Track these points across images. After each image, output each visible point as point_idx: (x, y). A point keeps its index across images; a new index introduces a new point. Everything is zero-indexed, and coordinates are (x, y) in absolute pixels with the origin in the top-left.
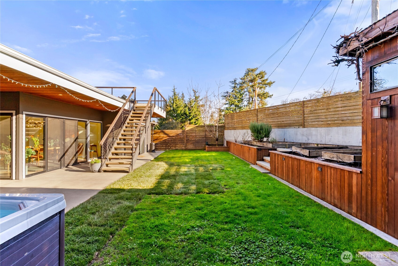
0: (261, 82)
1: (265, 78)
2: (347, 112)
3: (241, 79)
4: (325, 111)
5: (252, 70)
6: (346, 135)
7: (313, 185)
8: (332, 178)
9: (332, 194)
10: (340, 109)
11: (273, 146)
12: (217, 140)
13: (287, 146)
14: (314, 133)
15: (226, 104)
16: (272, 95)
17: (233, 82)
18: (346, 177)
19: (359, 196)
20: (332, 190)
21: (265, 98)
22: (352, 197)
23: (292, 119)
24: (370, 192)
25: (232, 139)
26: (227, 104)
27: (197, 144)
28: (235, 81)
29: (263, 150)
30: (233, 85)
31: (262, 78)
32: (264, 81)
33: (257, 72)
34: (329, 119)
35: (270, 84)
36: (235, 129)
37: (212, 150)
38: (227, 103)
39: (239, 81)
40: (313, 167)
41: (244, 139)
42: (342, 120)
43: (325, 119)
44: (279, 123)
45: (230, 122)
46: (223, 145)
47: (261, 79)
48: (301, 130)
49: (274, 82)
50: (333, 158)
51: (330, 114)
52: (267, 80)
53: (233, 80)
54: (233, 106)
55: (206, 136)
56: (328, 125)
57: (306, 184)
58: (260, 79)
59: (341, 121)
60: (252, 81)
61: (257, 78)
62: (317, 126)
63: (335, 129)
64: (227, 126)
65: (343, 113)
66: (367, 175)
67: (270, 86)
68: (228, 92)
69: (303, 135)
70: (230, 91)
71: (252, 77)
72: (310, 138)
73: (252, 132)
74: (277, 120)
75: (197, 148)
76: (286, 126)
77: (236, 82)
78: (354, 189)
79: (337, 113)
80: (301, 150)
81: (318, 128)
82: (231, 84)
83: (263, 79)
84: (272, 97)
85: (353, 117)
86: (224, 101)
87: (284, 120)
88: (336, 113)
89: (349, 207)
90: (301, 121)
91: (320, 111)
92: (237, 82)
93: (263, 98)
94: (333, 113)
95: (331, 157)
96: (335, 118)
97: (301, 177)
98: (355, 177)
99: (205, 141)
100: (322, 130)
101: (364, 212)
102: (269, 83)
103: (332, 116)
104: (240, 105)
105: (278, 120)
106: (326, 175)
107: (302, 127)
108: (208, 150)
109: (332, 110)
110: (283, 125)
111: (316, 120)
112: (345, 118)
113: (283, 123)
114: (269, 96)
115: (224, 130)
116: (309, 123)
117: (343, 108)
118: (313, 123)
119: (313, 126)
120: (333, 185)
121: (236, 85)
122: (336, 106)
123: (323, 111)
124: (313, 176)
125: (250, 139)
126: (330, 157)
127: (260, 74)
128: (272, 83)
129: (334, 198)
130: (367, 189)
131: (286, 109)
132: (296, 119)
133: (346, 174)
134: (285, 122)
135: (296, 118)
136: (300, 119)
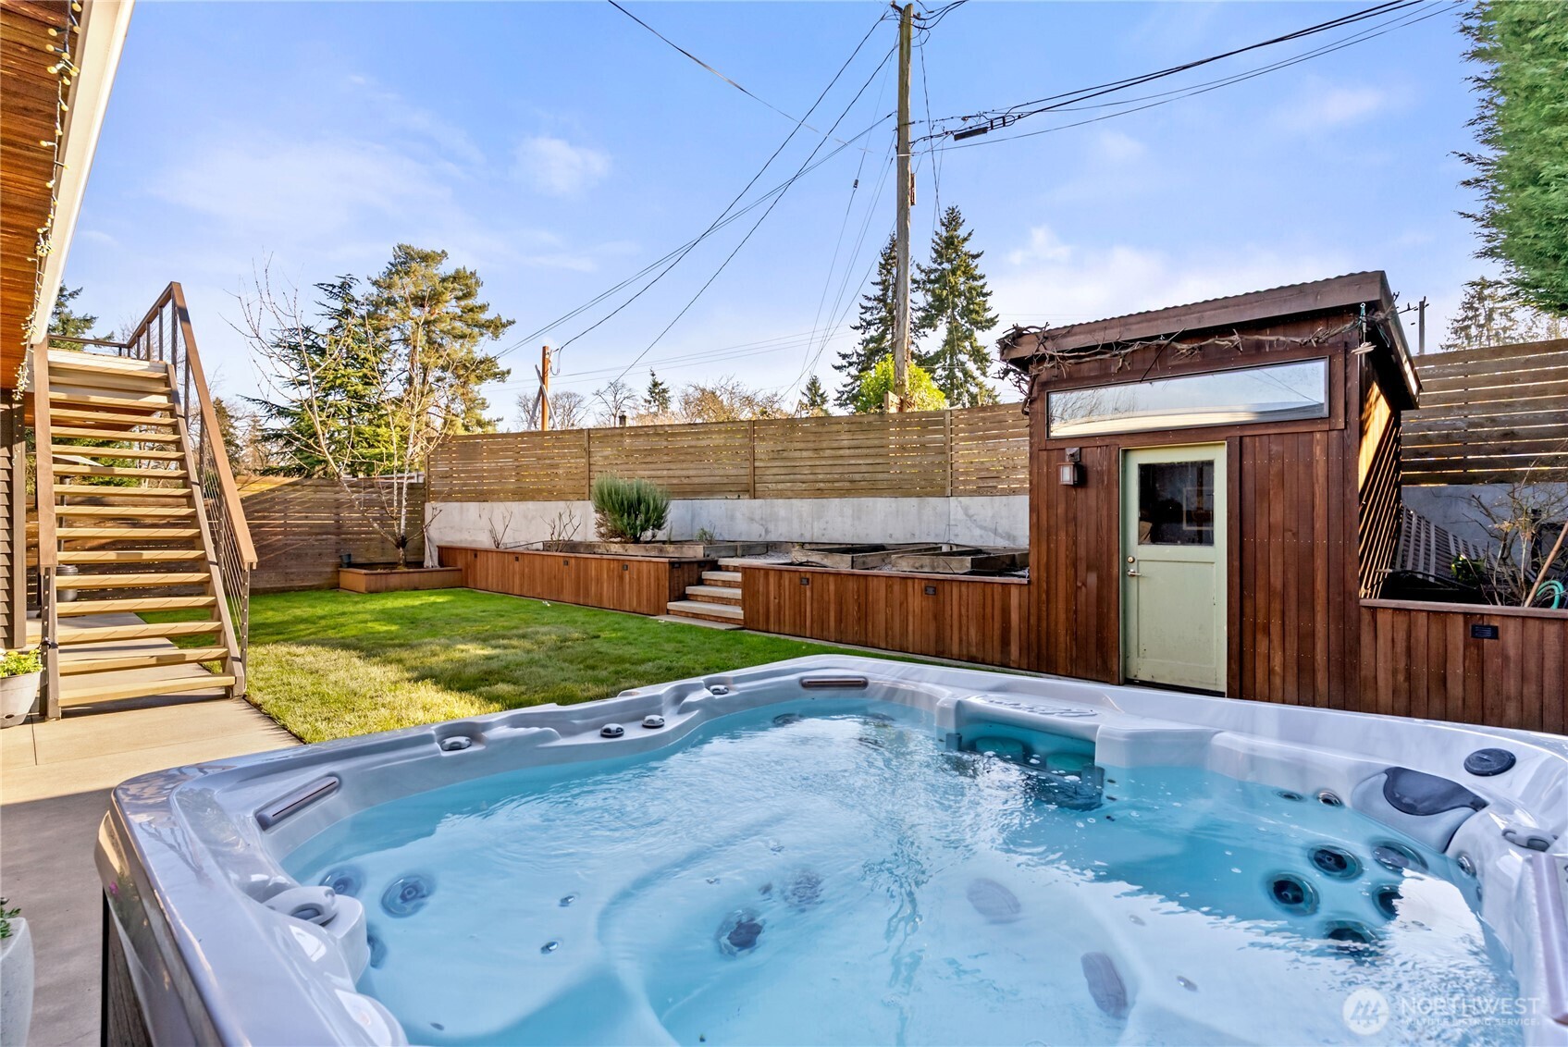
0: (458, 311)
1: (477, 301)
2: (861, 462)
3: (375, 283)
4: (809, 454)
5: (425, 258)
6: (859, 518)
7: (911, 628)
8: (964, 603)
9: (964, 638)
10: (847, 452)
11: (707, 553)
12: (402, 543)
13: (739, 552)
14: (782, 513)
15: (302, 383)
16: (509, 372)
17: (335, 290)
18: (997, 597)
19: (1024, 626)
20: (964, 629)
21: (480, 378)
22: (1009, 632)
23: (717, 472)
24: (1044, 614)
25: (470, 539)
26: (307, 382)
27: (293, 562)
28: (345, 286)
29: (686, 566)
30: (339, 305)
31: (466, 296)
32: (471, 310)
33: (446, 268)
34: (820, 477)
35: (496, 327)
36: (482, 496)
37: (391, 585)
38: (304, 378)
39: (362, 290)
40: (910, 589)
41: (556, 534)
42: (852, 481)
43: (811, 477)
44: (675, 481)
45: (456, 472)
46: (420, 564)
47: (463, 303)
48: (746, 504)
49: (511, 323)
50: (922, 567)
51: (824, 463)
52: (483, 308)
53: (338, 282)
54: (338, 397)
55: (339, 528)
56: (819, 493)
57: (886, 633)
58: (458, 298)
59: (848, 484)
60: (419, 301)
61: (448, 296)
62: (790, 493)
63: (835, 504)
64: (436, 485)
65: (853, 462)
66: (1039, 587)
67: (496, 336)
68: (307, 330)
69: (752, 520)
70: (323, 326)
71: (425, 288)
72: (771, 527)
73: (600, 510)
74: (665, 472)
75: (297, 583)
76: (699, 493)
77: (352, 292)
78: (1015, 617)
79: (840, 462)
80: (826, 557)
81: (794, 501)
82: (322, 296)
83: (470, 302)
84: (509, 378)
85: (874, 475)
86: (289, 370)
87: (691, 473)
88: (836, 462)
89: (1002, 652)
90: (745, 480)
91: (798, 454)
92: (358, 292)
93: (472, 377)
94: (831, 462)
95: (917, 565)
96: (836, 476)
97: (870, 618)
98: (1014, 592)
99: (337, 551)
100: (804, 506)
101: (1033, 655)
102: (492, 322)
103: (828, 470)
104: (372, 394)
105: (671, 472)
106: (948, 599)
107: (747, 496)
108: (373, 588)
109: (828, 453)
110: (688, 489)
111: (787, 477)
112: (857, 477)
113: (686, 481)
114: (495, 375)
115: (424, 503)
116: (770, 485)
117: (852, 451)
118: (780, 486)
119: (780, 494)
120: (964, 618)
121: (352, 306)
122: (835, 445)
123: (805, 454)
124: (911, 609)
125: (592, 536)
126: (913, 567)
127: (455, 278)
128: (504, 326)
129: (969, 644)
130: (1039, 610)
131: (698, 439)
132: (732, 471)
133: (998, 590)
134: (696, 480)
135: (731, 469)
136: (742, 472)
